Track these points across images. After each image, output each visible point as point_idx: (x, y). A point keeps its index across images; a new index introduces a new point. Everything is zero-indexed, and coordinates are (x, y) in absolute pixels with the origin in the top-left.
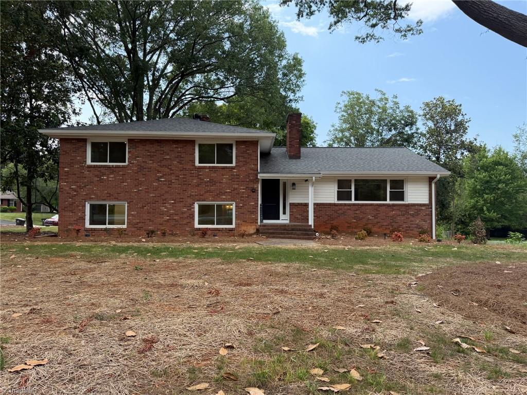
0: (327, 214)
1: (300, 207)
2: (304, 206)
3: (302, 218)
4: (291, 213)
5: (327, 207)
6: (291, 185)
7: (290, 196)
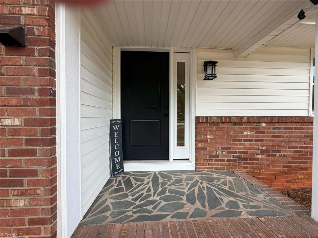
0: (294, 144)
1: (226, 126)
2: (235, 124)
3: (231, 156)
4: (200, 145)
5: (293, 126)
6: (201, 68)
7: (198, 98)
